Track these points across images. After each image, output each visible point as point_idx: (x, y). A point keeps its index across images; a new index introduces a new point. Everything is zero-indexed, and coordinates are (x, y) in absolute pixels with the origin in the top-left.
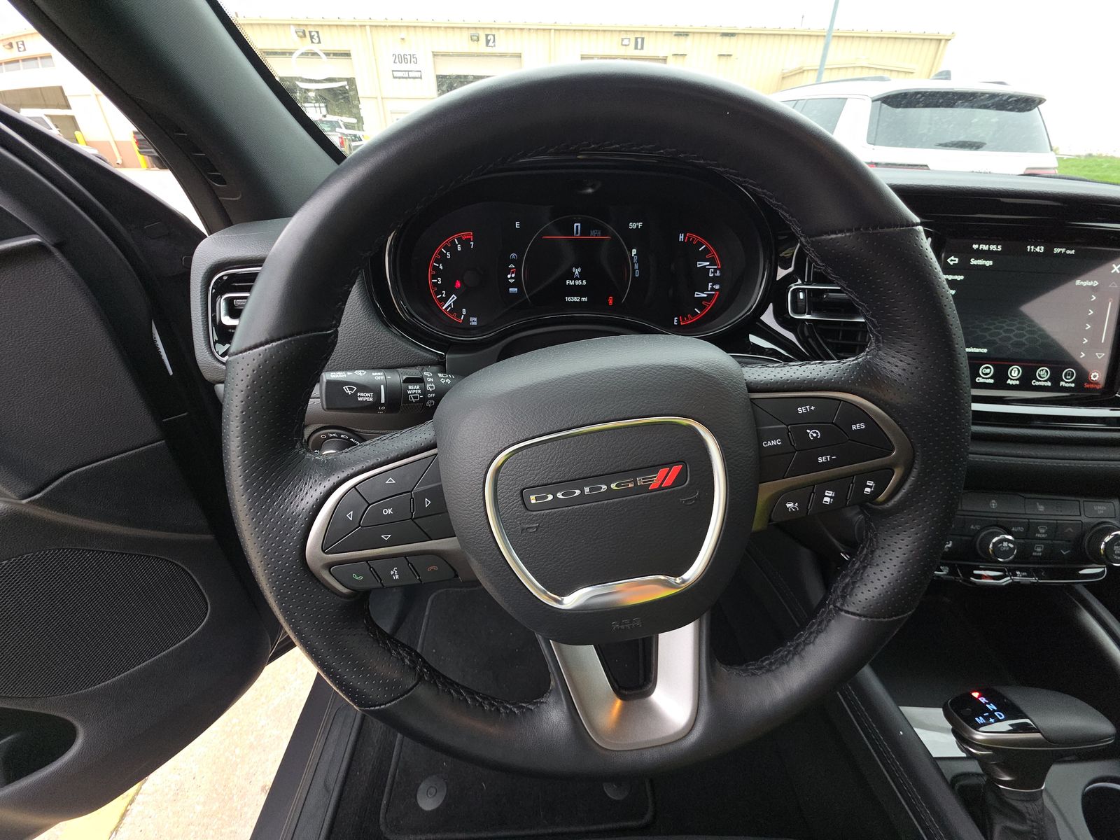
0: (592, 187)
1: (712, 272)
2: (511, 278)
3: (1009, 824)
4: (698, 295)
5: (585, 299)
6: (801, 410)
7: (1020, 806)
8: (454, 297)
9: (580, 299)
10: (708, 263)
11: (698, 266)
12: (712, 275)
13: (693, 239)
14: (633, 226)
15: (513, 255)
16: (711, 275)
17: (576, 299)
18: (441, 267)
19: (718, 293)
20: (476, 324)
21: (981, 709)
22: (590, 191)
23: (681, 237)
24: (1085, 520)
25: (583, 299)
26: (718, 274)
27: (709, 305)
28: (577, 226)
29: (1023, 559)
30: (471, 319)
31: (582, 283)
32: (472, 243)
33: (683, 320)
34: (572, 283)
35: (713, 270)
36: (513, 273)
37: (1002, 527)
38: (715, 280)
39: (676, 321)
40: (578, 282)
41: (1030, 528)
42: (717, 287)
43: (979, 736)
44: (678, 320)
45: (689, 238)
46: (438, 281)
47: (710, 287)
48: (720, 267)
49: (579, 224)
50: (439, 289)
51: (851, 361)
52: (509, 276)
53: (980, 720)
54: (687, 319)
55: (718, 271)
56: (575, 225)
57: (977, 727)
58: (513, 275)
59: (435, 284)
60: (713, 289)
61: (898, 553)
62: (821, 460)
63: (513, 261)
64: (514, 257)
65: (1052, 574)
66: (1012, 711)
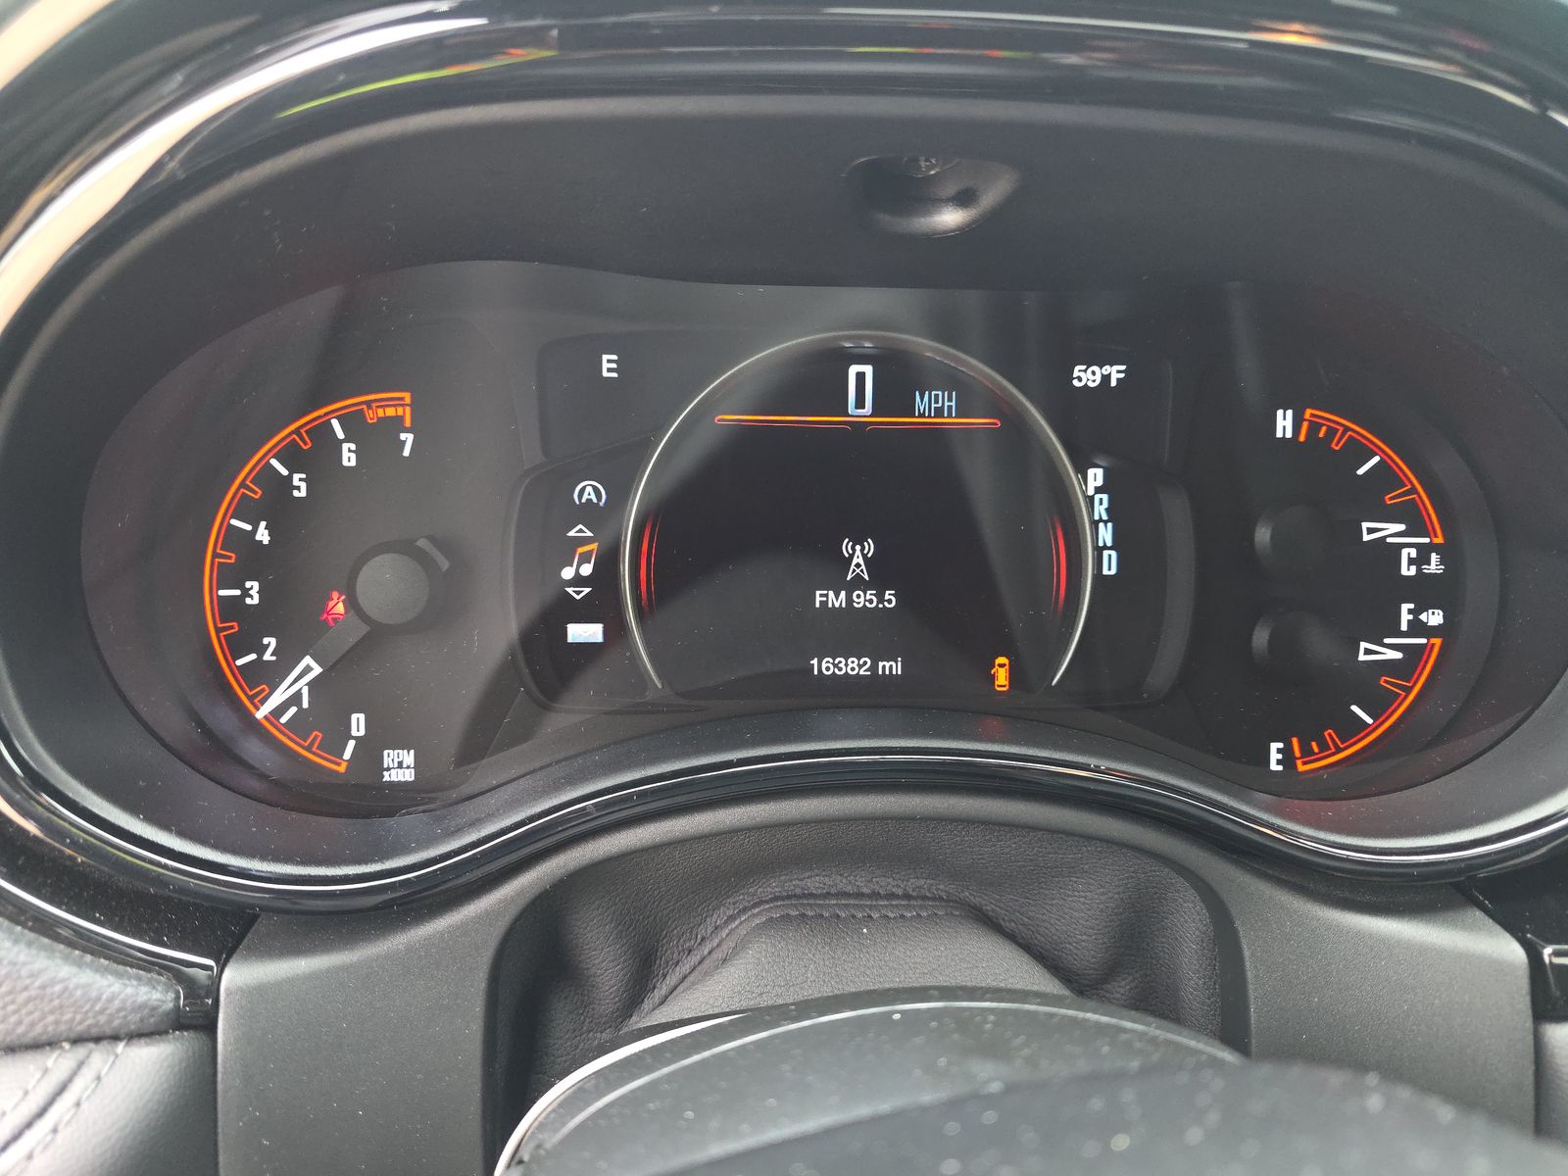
0: (963, 199)
1: (1411, 562)
2: (578, 581)
4: (1369, 652)
5: (893, 667)
8: (310, 667)
9: (874, 668)
10: (1402, 527)
11: (1366, 538)
12: (1413, 571)
13: (1331, 432)
14: (1087, 376)
15: (588, 491)
16: (1408, 571)
17: (854, 666)
18: (263, 535)
19: (1437, 641)
20: (408, 776)
22: (950, 218)
23: (1284, 423)
25: (885, 666)
26: (1434, 566)
27: (1408, 690)
28: (861, 376)
30: (390, 757)
31: (881, 599)
32: (408, 438)
33: (1306, 752)
34: (837, 600)
35: (1413, 553)
36: (585, 559)
38: (1424, 592)
39: (1275, 756)
40: (863, 599)
42: (1434, 618)
44: (1286, 752)
45: (1314, 427)
46: (246, 593)
47: (1405, 618)
48: (1439, 540)
49: (868, 370)
50: (246, 627)
52: (568, 573)
54: (1323, 747)
55: (1434, 557)
56: (853, 370)
58: (587, 570)
59: (232, 609)
60: (1416, 628)
63: (588, 513)
64: (589, 494)
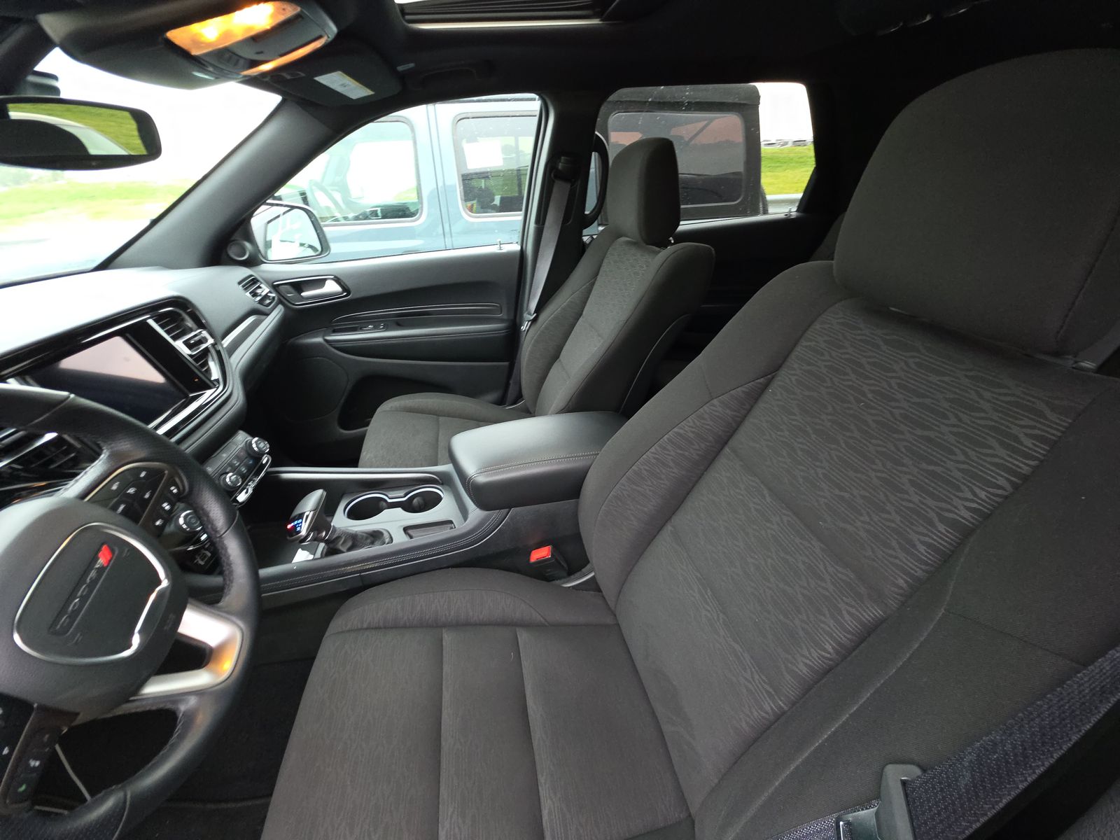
3: (341, 542)
6: (114, 487)
7: (335, 537)
21: (295, 527)
24: (240, 446)
29: (245, 478)
37: (223, 474)
41: (231, 465)
43: (304, 533)
51: (103, 456)
53: (298, 529)
57: (299, 532)
61: (213, 505)
62: (147, 496)
65: (257, 474)
66: (301, 516)
